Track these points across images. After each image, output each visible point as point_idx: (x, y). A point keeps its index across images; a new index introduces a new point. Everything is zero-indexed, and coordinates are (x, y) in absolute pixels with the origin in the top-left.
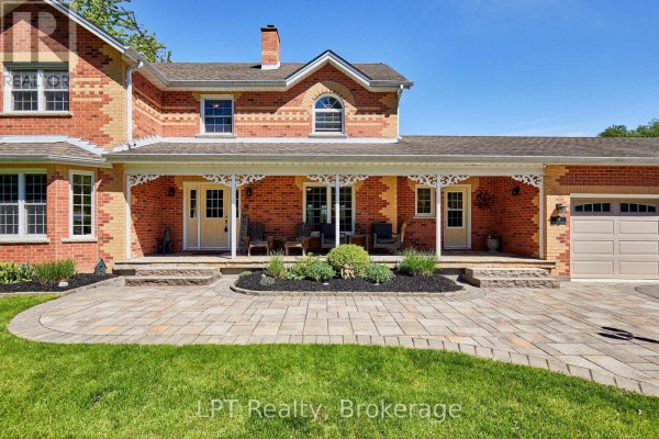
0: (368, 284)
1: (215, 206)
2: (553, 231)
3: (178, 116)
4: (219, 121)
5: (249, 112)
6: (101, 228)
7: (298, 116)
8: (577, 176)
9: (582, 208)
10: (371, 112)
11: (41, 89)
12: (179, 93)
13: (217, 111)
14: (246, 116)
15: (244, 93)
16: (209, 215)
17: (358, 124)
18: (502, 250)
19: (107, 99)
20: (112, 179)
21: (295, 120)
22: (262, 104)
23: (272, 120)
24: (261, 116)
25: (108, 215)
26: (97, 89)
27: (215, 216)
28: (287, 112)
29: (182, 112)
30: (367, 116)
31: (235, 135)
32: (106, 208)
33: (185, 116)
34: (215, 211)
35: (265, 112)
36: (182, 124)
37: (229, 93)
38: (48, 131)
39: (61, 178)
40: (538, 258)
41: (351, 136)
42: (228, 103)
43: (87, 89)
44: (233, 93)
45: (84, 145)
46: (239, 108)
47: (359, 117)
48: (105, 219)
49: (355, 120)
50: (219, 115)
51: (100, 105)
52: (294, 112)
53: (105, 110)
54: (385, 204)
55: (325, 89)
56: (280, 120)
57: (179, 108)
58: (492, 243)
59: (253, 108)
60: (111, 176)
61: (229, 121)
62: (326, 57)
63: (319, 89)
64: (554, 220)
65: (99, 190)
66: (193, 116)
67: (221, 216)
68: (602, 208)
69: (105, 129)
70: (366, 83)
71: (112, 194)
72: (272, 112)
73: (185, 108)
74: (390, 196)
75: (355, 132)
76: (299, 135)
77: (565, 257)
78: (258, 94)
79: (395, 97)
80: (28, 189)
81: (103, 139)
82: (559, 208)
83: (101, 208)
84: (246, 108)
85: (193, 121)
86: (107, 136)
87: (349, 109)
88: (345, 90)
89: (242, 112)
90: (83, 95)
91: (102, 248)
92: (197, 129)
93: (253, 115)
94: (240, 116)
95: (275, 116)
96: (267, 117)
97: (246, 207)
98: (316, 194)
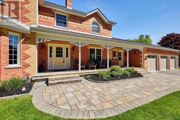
1: (59, 53)
3: (46, 17)
4: (61, 22)
5: (73, 21)
6: (24, 61)
7: (88, 26)
8: (148, 50)
10: (106, 29)
12: (47, 8)
14: (72, 23)
15: (72, 15)
16: (57, 56)
17: (103, 32)
19: (28, 2)
20: (30, 39)
21: (87, 27)
22: (77, 20)
23: (80, 26)
24: (77, 24)
25: (28, 55)
27: (59, 57)
28: (85, 24)
29: (48, 16)
30: (105, 30)
31: (68, 28)
32: (27, 52)
33: (49, 18)
34: (59, 55)
35: (78, 23)
36: (47, 20)
37: (66, 13)
39: (5, 35)
40: (142, 67)
41: (102, 35)
42: (65, 17)
44: (68, 14)
46: (70, 19)
47: (104, 29)
48: (27, 57)
49: (103, 30)
50: (62, 20)
52: (87, 25)
53: (26, 7)
55: (95, 20)
56: (83, 26)
57: (46, 14)
59: (75, 21)
60: (29, 37)
61: (65, 23)
62: (97, 10)
63: (93, 19)
64: (145, 59)
65: (22, 43)
66: (52, 18)
67: (62, 56)
69: (27, 15)
71: (30, 46)
72: (81, 23)
73: (49, 15)
75: (103, 34)
76: (88, 32)
77: (147, 67)
78: (76, 16)
79: (111, 26)
81: (25, 20)
82: (146, 56)
83: (24, 52)
84: (72, 20)
85: (52, 20)
86: (28, 19)
87: (101, 27)
88: (100, 21)
89: (71, 21)
91: (24, 70)
92: (54, 23)
93: (75, 23)
94: (70, 22)
95: (81, 25)
96: (79, 24)
97: (72, 54)
98: (92, 51)
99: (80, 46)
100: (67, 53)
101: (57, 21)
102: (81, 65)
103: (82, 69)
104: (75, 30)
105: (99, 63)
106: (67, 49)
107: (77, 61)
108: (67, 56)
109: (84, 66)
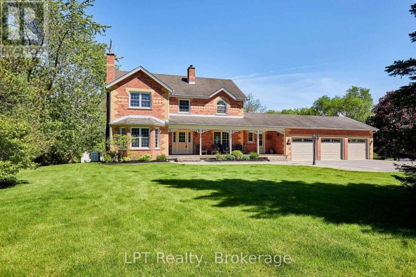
0: (244, 160)
1: (182, 138)
2: (287, 147)
4: (184, 108)
8: (293, 132)
9: (295, 140)
10: (235, 107)
11: (140, 100)
12: (171, 98)
13: (184, 104)
14: (195, 107)
15: (194, 99)
16: (180, 141)
17: (231, 111)
18: (275, 153)
19: (164, 105)
20: (165, 130)
21: (211, 109)
22: (200, 103)
23: (203, 109)
24: (200, 107)
25: (164, 141)
26: (160, 102)
27: (182, 142)
28: (209, 106)
29: (172, 104)
30: (234, 109)
31: (191, 113)
32: (163, 139)
33: (174, 106)
34: (182, 140)
35: (201, 105)
36: (172, 109)
37: (188, 99)
38: (144, 114)
39: (154, 130)
40: (284, 154)
42: (188, 102)
43: (157, 101)
44: (190, 99)
45: (156, 119)
46: (192, 104)
47: (232, 109)
48: (163, 143)
50: (184, 105)
51: (161, 106)
52: (211, 106)
53: (163, 108)
54: (240, 138)
55: (221, 99)
58: (272, 151)
59: (197, 104)
61: (188, 108)
62: (222, 89)
63: (219, 99)
64: (288, 144)
65: (161, 133)
66: (176, 106)
67: (184, 142)
68: (299, 140)
69: (163, 114)
70: (235, 98)
71: (165, 135)
73: (174, 103)
74: (241, 136)
75: (230, 114)
76: (212, 114)
77: (290, 154)
79: (242, 102)
80: (142, 133)
81: (162, 117)
82: (289, 140)
85: (176, 108)
87: (228, 106)
88: (227, 100)
89: (194, 105)
90: (156, 103)
91: (162, 152)
92: (177, 110)
93: (197, 107)
94: (192, 107)
95: (205, 107)
96: (202, 107)
97: (194, 139)
98: (217, 134)
99: (201, 132)
100: (189, 137)
101: (180, 108)
102: (203, 149)
103: (203, 154)
104: (197, 113)
105: (223, 148)
106: (189, 134)
107: (198, 146)
108: (189, 141)
109: (206, 151)
